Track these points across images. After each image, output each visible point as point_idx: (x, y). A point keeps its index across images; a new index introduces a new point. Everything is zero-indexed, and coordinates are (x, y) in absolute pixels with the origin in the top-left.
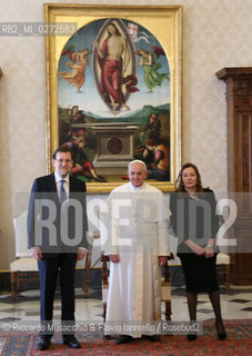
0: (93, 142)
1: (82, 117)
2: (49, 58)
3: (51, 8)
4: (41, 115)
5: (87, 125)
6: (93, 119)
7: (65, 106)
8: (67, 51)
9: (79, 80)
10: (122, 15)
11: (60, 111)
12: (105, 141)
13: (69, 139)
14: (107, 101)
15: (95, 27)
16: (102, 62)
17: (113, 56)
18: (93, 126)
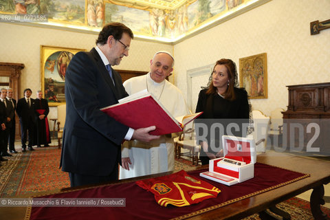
0: (56, 90)
1: (53, 81)
2: (42, 62)
3: (43, 46)
4: (38, 81)
5: (55, 84)
6: (56, 82)
7: (47, 78)
8: (48, 60)
9: (52, 69)
10: (67, 51)
11: (45, 79)
12: (61, 89)
13: (48, 88)
14: (62, 77)
15: (58, 53)
16: (60, 64)
17: (64, 62)
18: (57, 84)
